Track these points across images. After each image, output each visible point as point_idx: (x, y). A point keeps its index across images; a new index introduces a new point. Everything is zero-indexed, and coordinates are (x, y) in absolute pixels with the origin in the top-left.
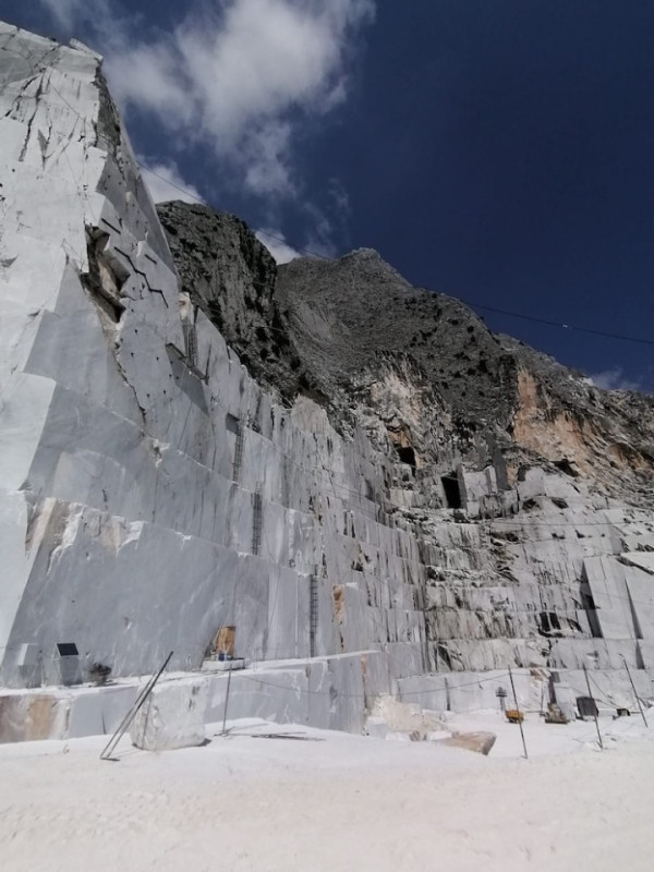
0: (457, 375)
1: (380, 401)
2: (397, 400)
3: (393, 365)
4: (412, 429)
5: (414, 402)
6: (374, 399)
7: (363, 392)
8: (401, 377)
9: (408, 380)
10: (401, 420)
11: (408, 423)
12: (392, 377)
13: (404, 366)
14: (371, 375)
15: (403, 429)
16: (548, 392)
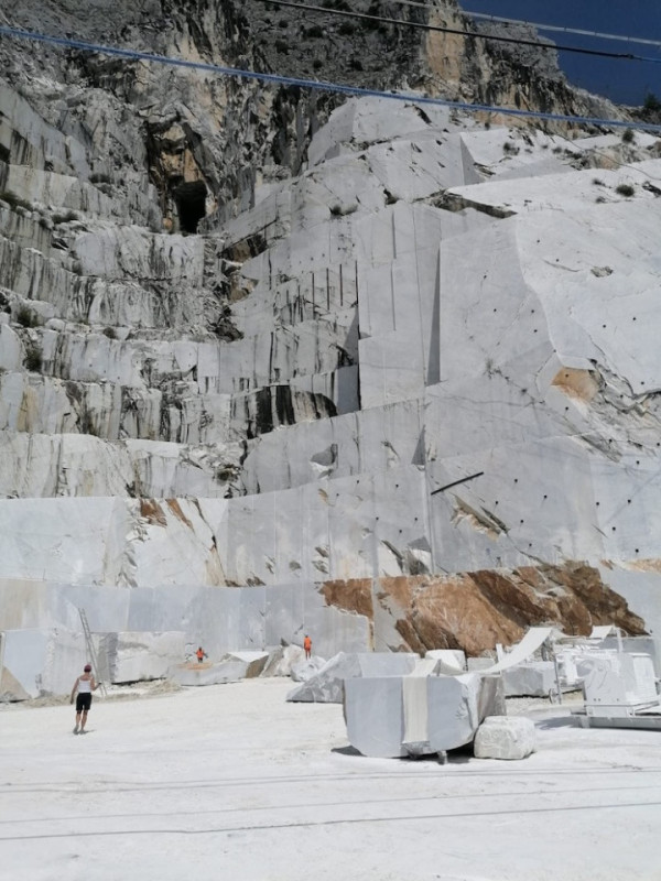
0: (315, 33)
1: (150, 91)
2: (184, 89)
3: (189, 21)
4: (205, 142)
5: (219, 89)
6: (139, 88)
7: (119, 76)
8: (202, 42)
9: (215, 49)
10: (186, 127)
11: (200, 131)
12: (184, 45)
13: (210, 20)
14: (140, 41)
15: (190, 146)
16: (489, 50)
